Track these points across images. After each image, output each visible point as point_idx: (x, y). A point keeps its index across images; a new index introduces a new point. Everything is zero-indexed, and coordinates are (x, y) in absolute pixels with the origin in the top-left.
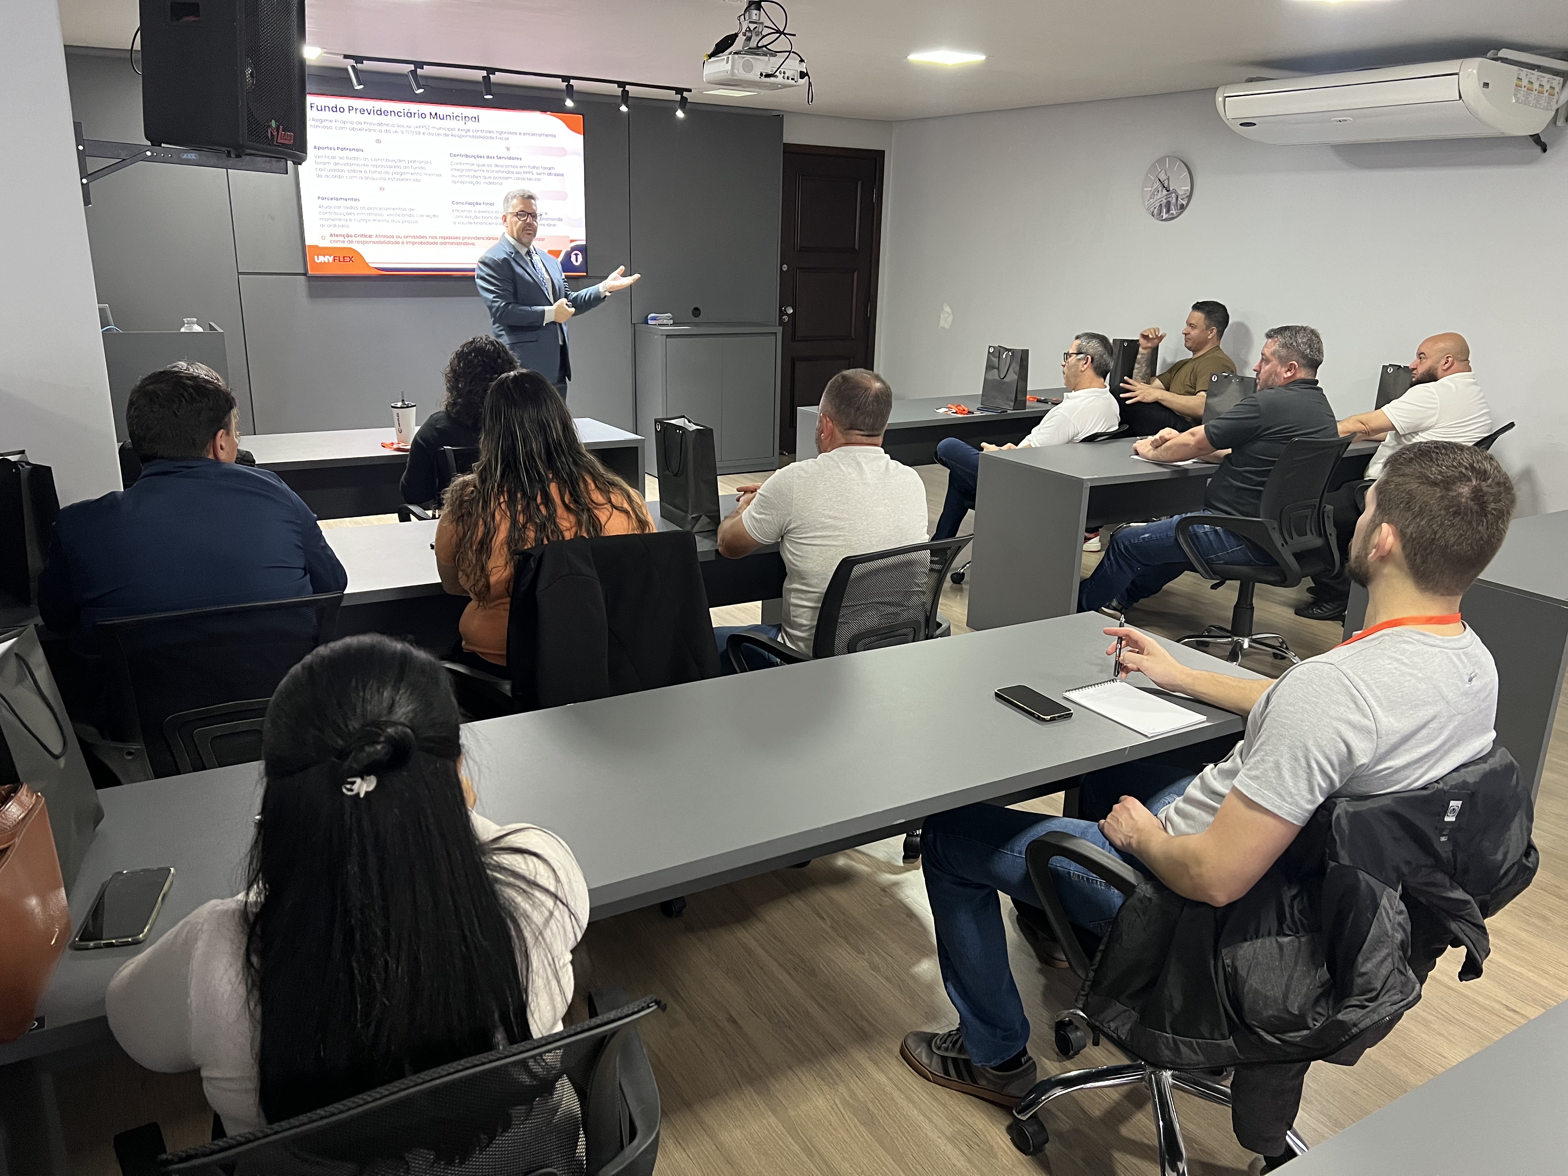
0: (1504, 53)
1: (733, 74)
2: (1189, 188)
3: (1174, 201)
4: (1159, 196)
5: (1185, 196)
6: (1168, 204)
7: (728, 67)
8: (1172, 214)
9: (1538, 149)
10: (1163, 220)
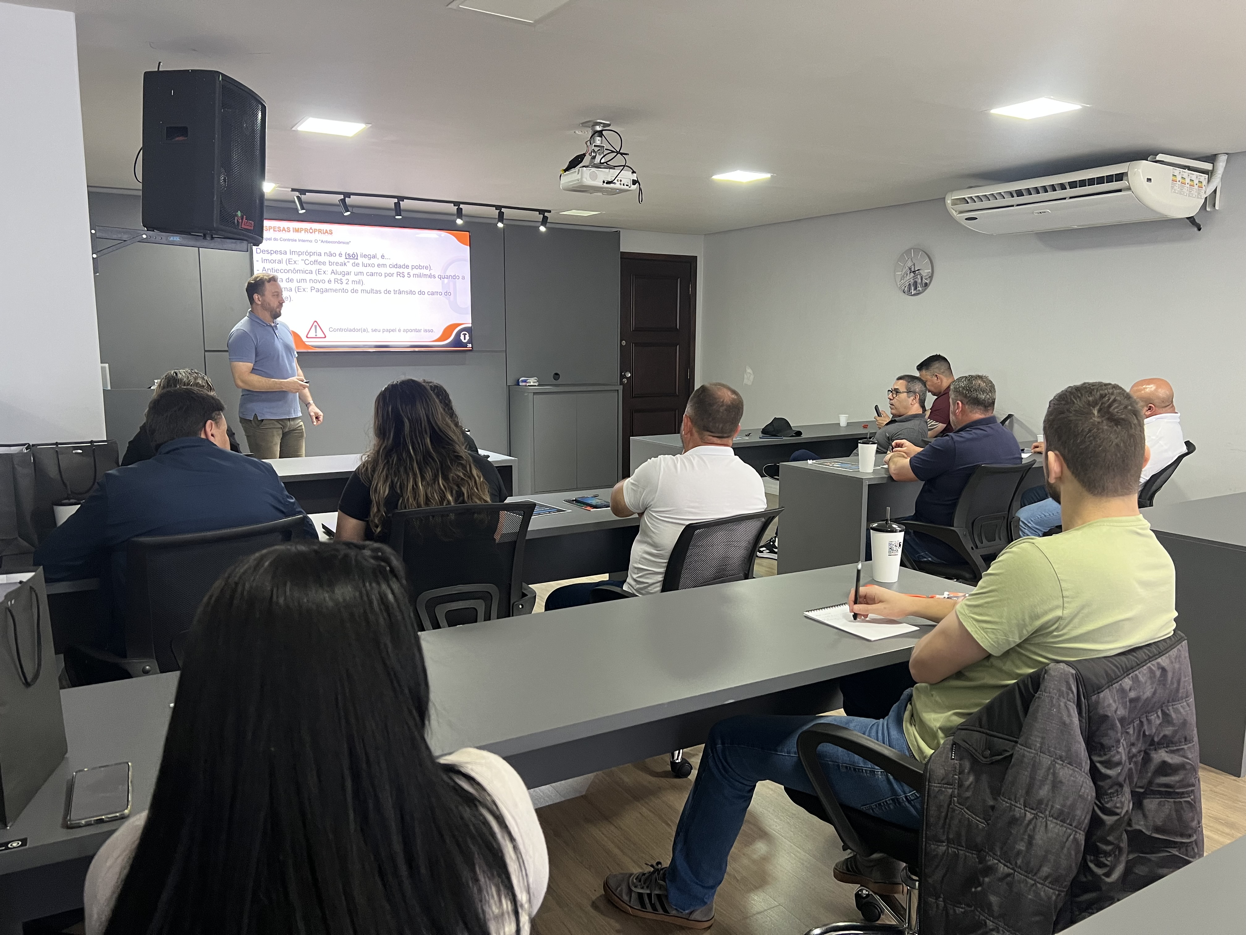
1: (583, 182)
2: (930, 271)
3: (920, 281)
4: (908, 278)
5: (928, 277)
6: (915, 283)
7: (579, 177)
8: (919, 290)
10: (912, 295)
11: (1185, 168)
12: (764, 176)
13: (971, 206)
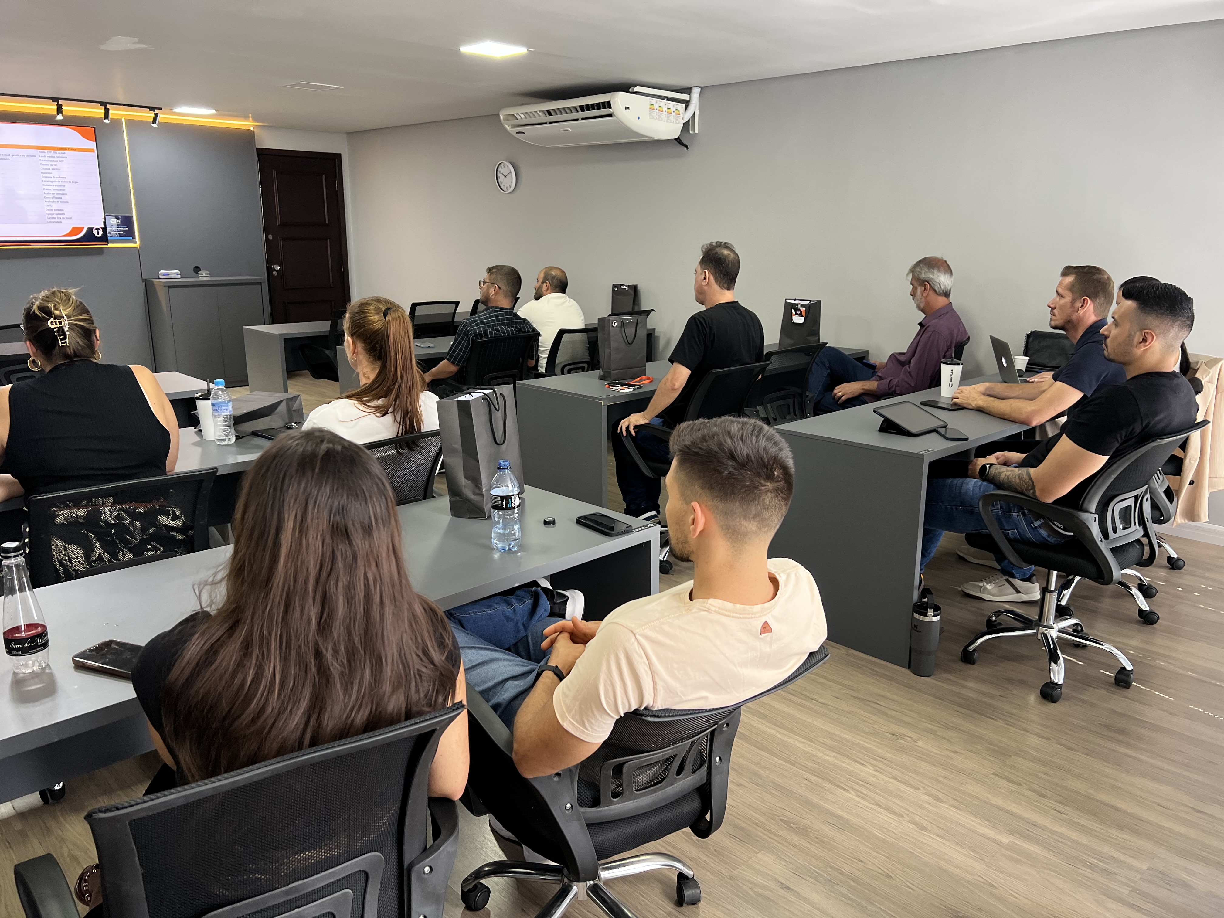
0: (637, 89)
9: (685, 149)
11: (663, 98)
13: (520, 121)
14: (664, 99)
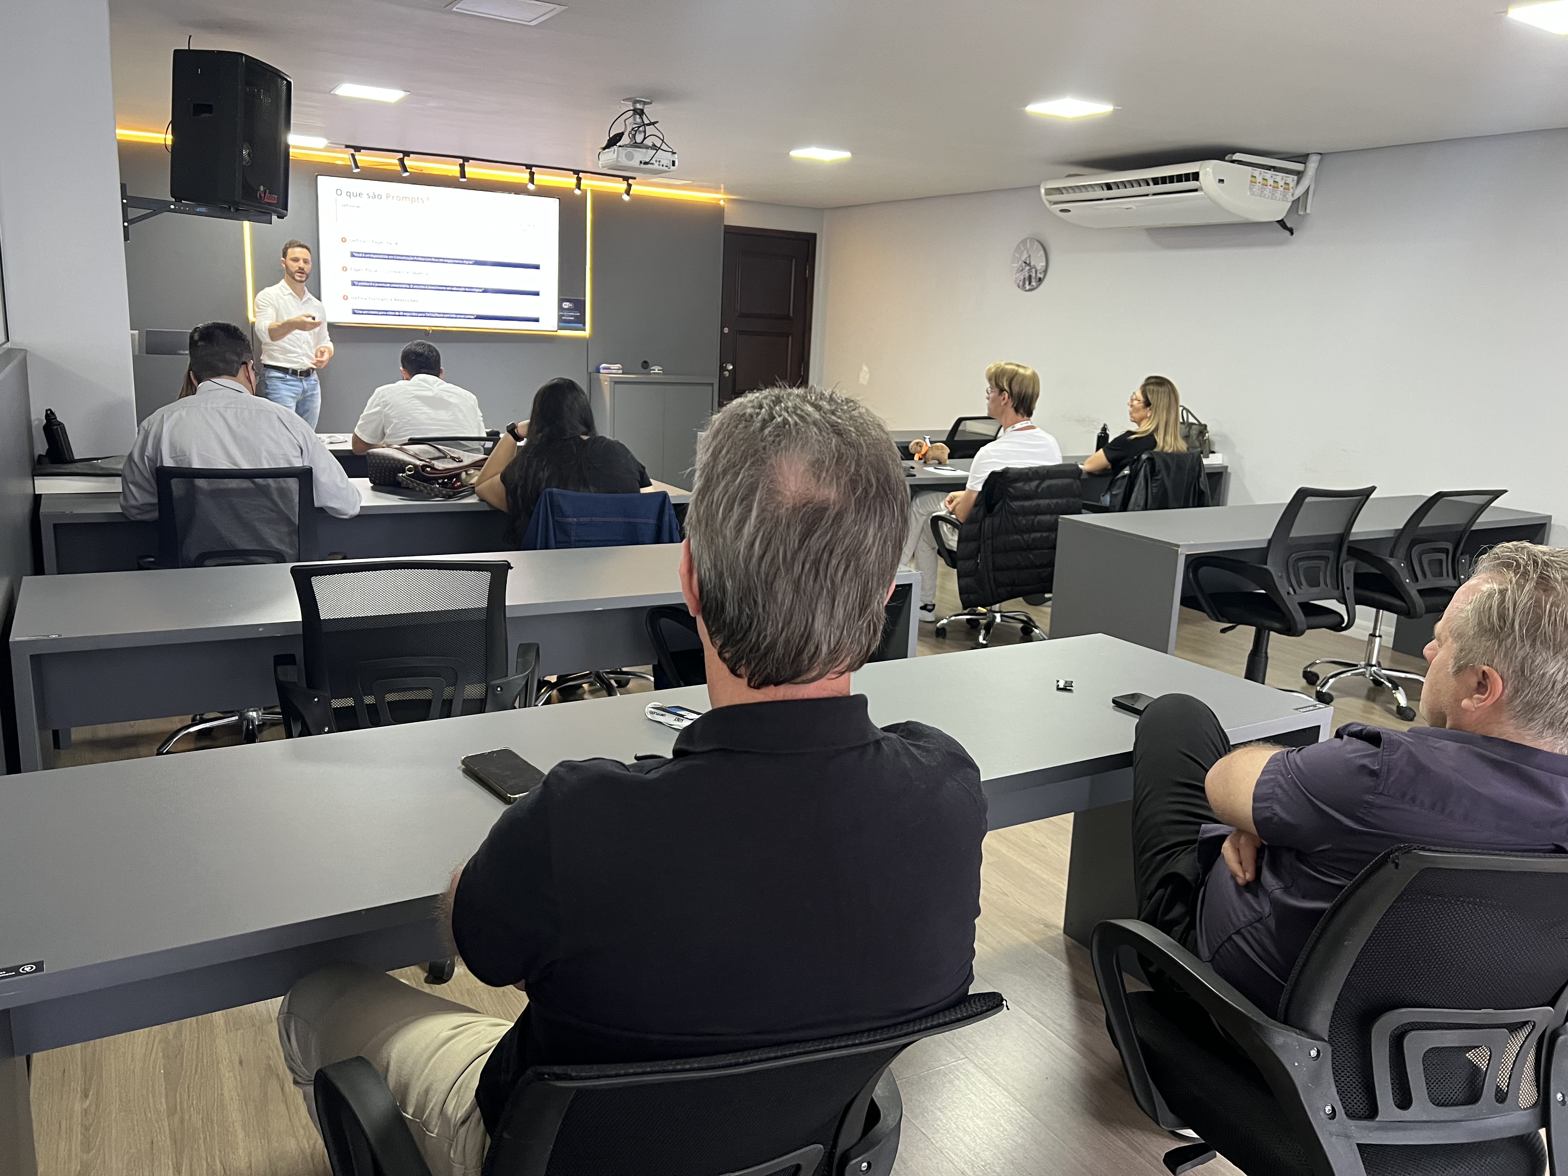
0: (1237, 156)
1: (617, 161)
2: (1044, 264)
3: (1033, 275)
4: (1023, 271)
5: (1042, 271)
6: (1030, 277)
7: (615, 156)
8: (1033, 286)
9: (1288, 233)
10: (1026, 291)
11: (1269, 168)
12: (844, 155)
13: (1065, 197)
14: (1270, 170)
